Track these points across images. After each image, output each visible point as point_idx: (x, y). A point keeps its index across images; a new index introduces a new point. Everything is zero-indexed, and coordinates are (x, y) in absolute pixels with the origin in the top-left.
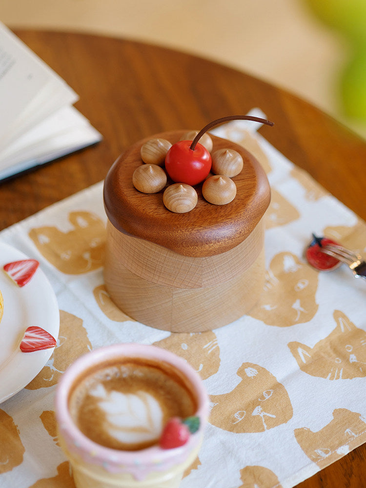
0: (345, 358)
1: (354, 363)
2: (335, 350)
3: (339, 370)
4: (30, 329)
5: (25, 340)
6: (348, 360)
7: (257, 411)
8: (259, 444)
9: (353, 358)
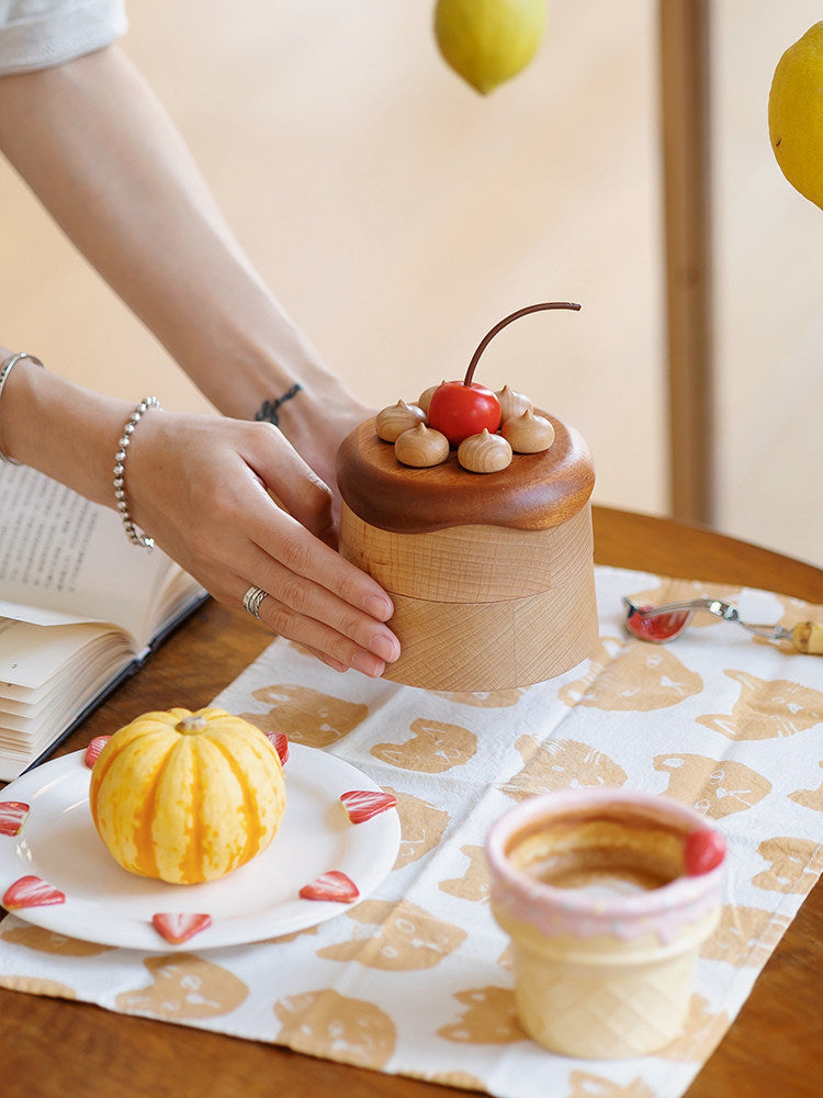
0: (783, 711)
1: (799, 712)
2: (761, 709)
3: (788, 725)
4: (344, 797)
5: (352, 809)
6: (789, 712)
7: (721, 793)
8: (756, 820)
9: (794, 707)
